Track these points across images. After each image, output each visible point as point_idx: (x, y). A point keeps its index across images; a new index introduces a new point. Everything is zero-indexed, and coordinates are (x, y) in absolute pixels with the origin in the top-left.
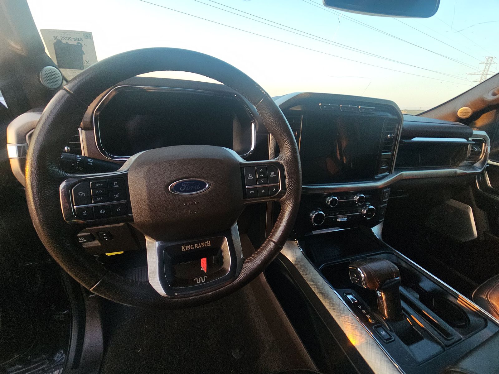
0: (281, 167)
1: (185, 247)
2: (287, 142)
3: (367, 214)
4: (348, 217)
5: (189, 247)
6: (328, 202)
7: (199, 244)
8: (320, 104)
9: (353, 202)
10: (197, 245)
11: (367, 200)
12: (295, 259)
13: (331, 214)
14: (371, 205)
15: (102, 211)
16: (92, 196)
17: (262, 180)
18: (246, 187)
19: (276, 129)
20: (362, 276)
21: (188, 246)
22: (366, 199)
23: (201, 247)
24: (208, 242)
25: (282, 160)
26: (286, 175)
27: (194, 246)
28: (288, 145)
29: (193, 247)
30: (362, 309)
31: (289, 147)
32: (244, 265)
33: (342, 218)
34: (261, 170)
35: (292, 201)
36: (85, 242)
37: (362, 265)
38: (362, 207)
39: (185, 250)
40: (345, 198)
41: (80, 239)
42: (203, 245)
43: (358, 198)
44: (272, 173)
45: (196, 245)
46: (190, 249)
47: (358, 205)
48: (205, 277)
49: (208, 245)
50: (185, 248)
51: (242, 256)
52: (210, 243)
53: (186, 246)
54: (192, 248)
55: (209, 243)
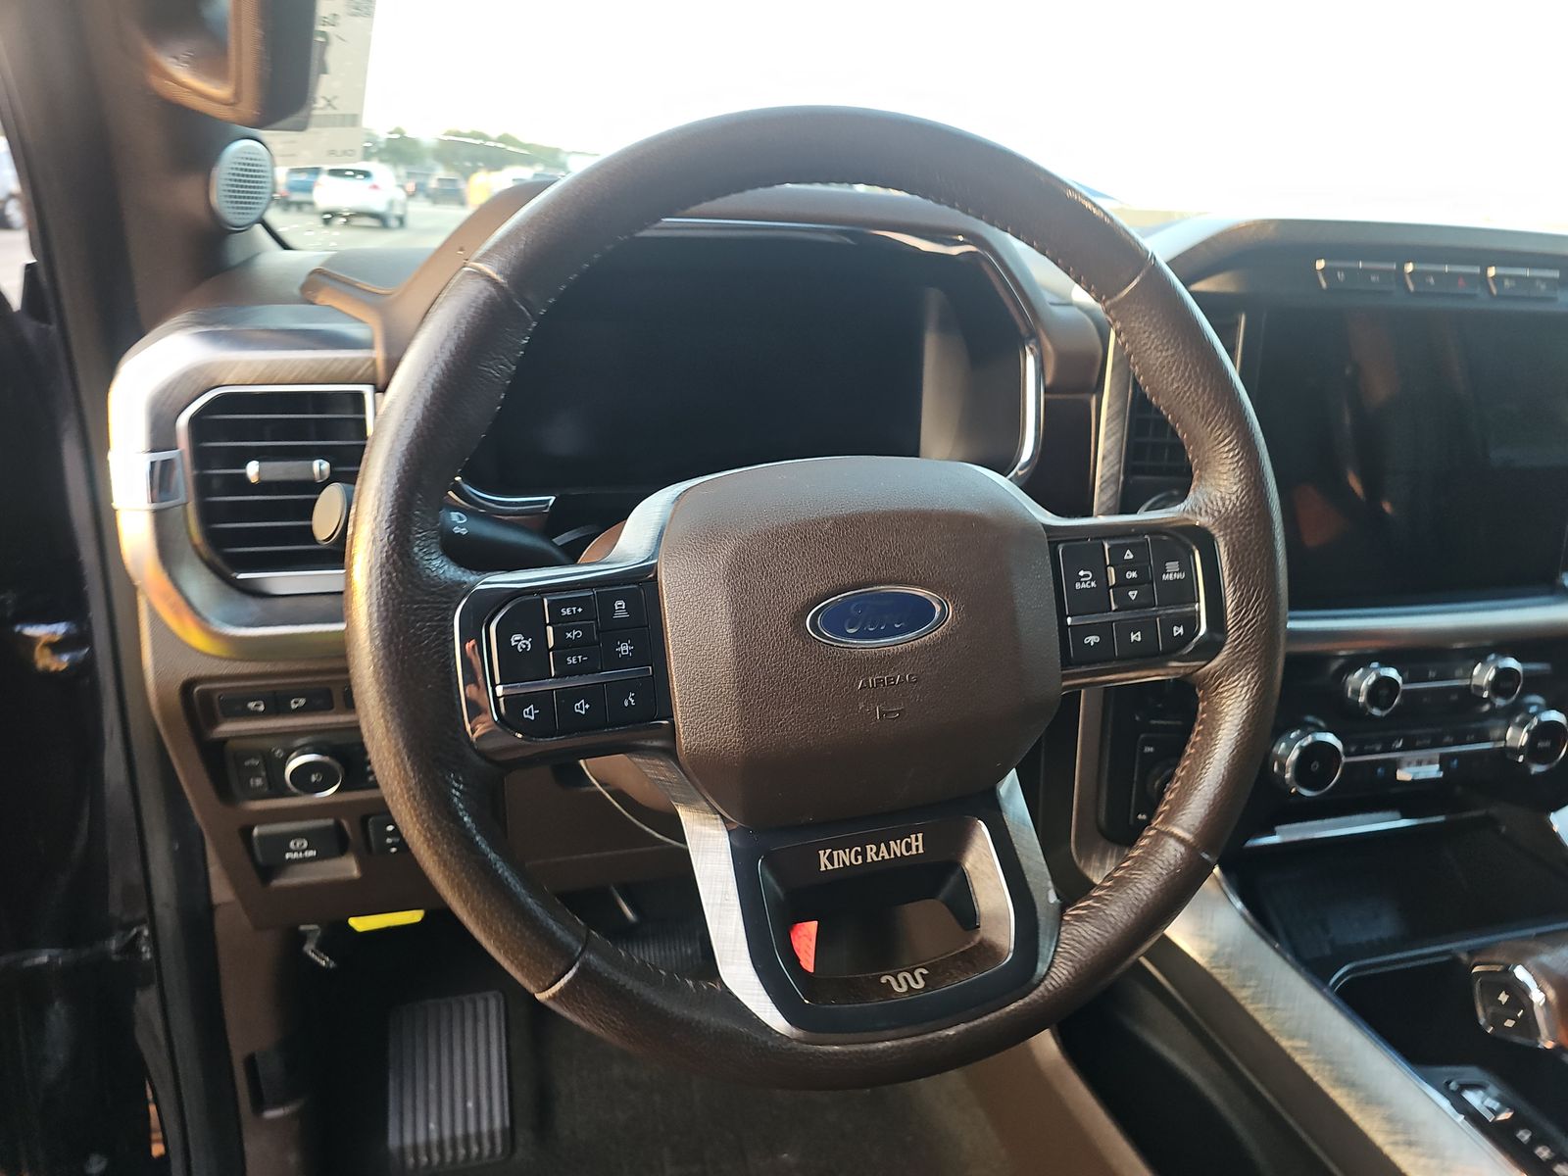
0: (1203, 539)
1: (831, 854)
2: (1230, 442)
3: (1532, 750)
4: (1444, 761)
5: (845, 857)
6: (1357, 692)
7: (883, 845)
8: (1320, 264)
9: (1470, 695)
10: (874, 850)
11: (1533, 684)
12: (1214, 947)
13: (1366, 748)
14: (1550, 707)
15: (581, 707)
16: (552, 649)
17: (1133, 594)
18: (1069, 620)
19: (1185, 392)
20: (1537, 997)
21: (841, 852)
22: (1525, 678)
23: (887, 857)
24: (913, 837)
25: (1206, 511)
26: (1226, 574)
27: (864, 854)
28: (1231, 454)
29: (860, 857)
30: (1535, 1142)
31: (1237, 462)
32: (1063, 929)
33: (1419, 763)
34: (1129, 555)
35: (1252, 677)
36: (311, 859)
37: (1532, 953)
38: (1508, 715)
39: (830, 867)
40: (1432, 674)
41: (292, 844)
42: (898, 848)
43: (1491, 674)
44: (1173, 566)
45: (871, 849)
46: (848, 864)
47: (1487, 707)
48: (921, 973)
49: (914, 852)
50: (830, 858)
51: (1053, 898)
52: (920, 843)
53: (835, 853)
54: (857, 860)
55: (917, 842)
